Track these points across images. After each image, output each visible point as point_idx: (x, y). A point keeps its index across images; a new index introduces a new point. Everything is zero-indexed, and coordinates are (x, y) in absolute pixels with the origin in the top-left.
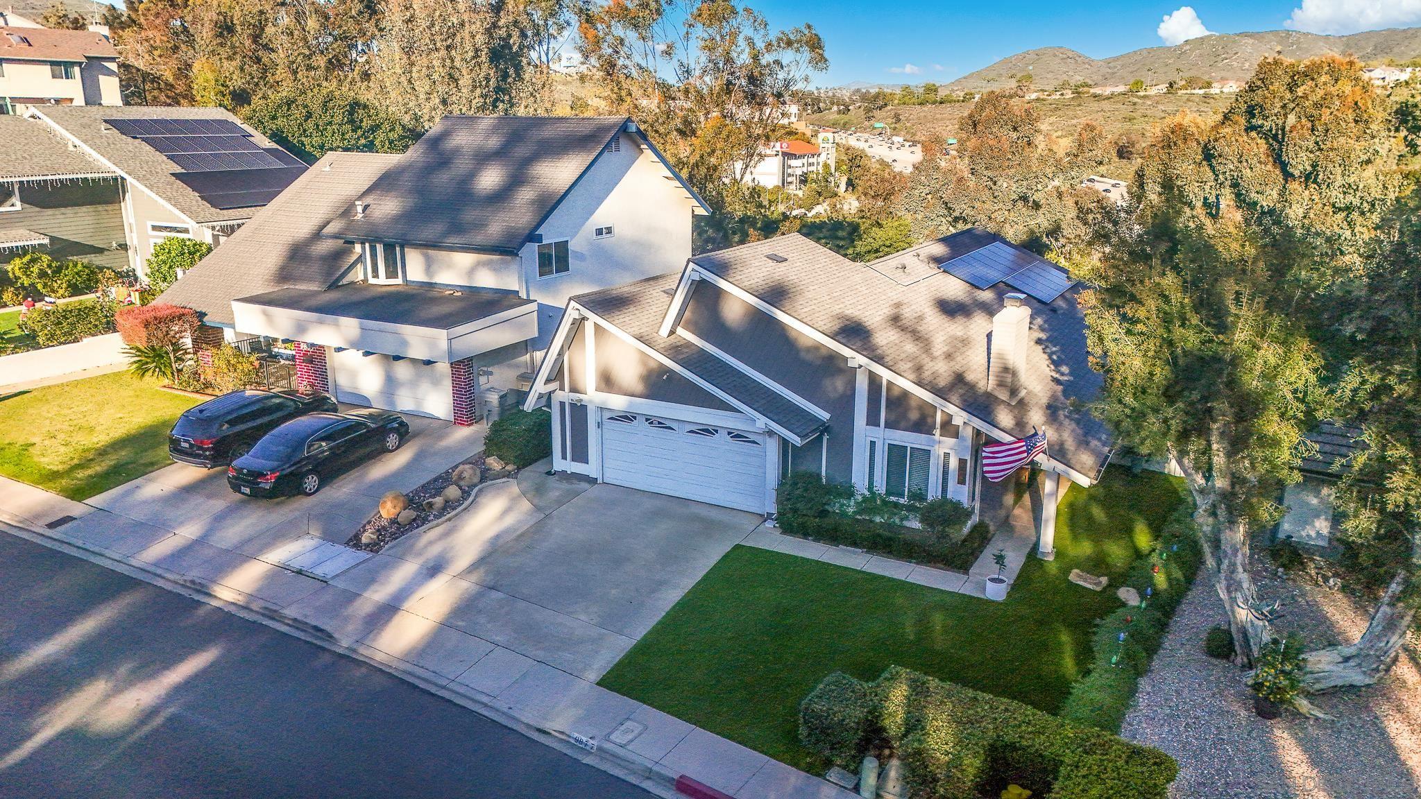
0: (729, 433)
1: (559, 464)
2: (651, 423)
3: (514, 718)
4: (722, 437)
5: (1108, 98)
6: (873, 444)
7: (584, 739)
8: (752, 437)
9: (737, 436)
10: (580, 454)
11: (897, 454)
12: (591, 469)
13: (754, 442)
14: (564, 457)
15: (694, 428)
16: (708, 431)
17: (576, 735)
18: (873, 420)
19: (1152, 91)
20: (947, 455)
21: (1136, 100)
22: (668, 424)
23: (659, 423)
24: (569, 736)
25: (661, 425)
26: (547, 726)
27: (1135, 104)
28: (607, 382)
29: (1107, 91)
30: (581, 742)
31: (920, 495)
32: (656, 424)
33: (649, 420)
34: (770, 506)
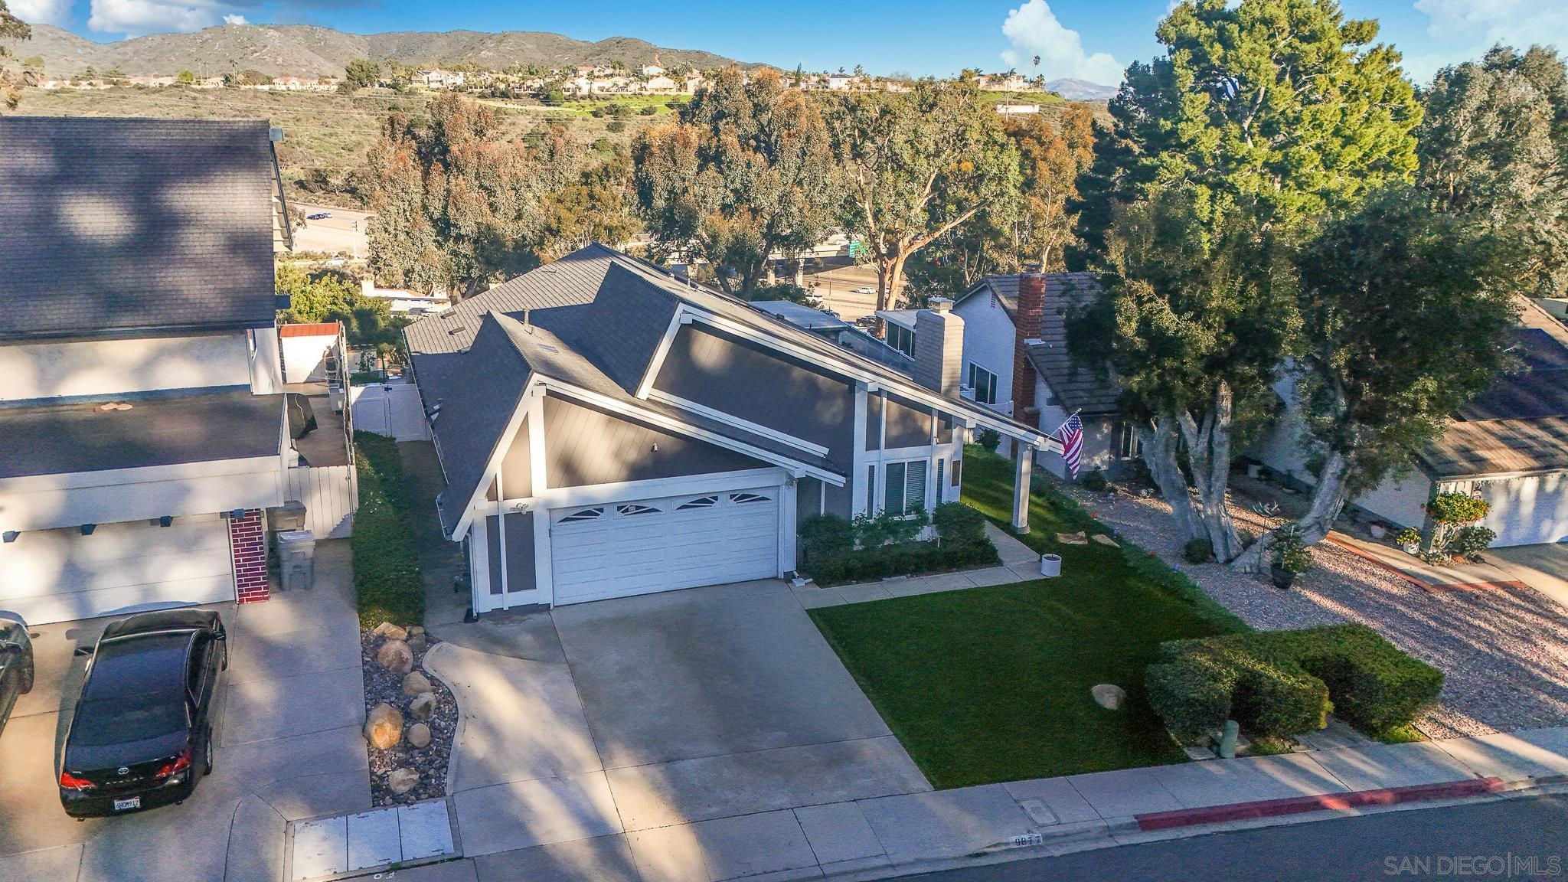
0: (732, 497)
1: (485, 600)
2: (627, 510)
3: (938, 860)
4: (724, 504)
5: (155, 91)
6: (872, 468)
7: (1026, 837)
8: (760, 494)
9: (743, 497)
10: (524, 578)
11: (895, 472)
12: (539, 595)
13: (764, 499)
14: (496, 589)
15: (686, 502)
16: (705, 501)
17: (1014, 838)
18: (872, 444)
19: (208, 85)
20: (941, 461)
21: (193, 94)
22: (650, 506)
23: (638, 508)
24: (1007, 844)
25: (640, 509)
26: (972, 848)
27: (195, 98)
28: (569, 470)
29: (154, 82)
30: (1023, 842)
31: (918, 508)
32: (632, 510)
33: (622, 508)
34: (789, 564)
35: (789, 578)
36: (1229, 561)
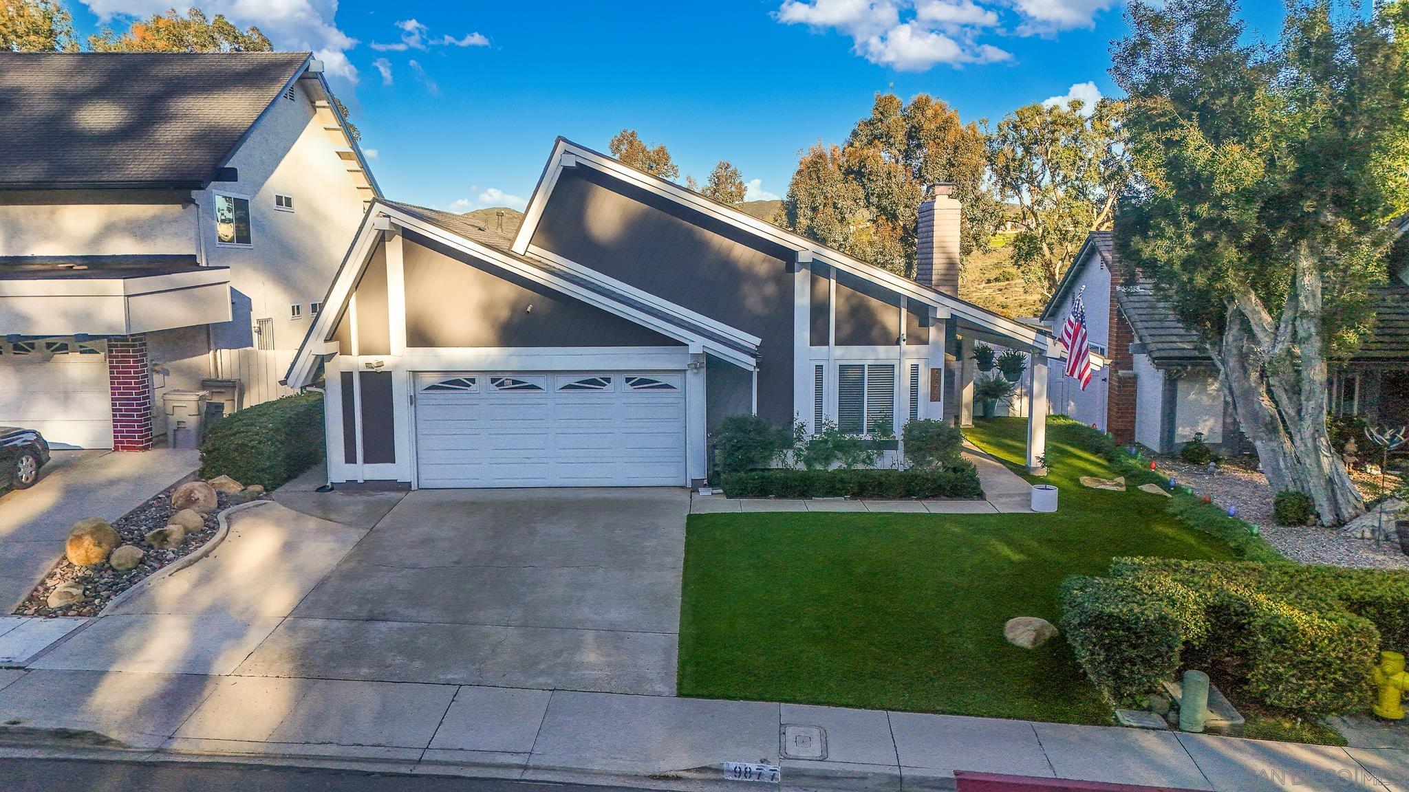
0: (628, 380)
1: (339, 469)
2: (502, 384)
4: (618, 388)
6: (819, 368)
7: (754, 767)
8: (663, 379)
9: (641, 381)
10: (381, 449)
11: (850, 380)
12: (401, 470)
13: (667, 386)
14: (350, 458)
15: (572, 380)
16: (593, 381)
17: (732, 765)
18: (818, 337)
20: (915, 368)
22: (529, 380)
23: (514, 382)
25: (518, 385)
26: (664, 769)
30: (748, 773)
31: (884, 426)
32: (509, 384)
33: (497, 379)
34: (697, 471)
35: (696, 486)
36: (1339, 523)
